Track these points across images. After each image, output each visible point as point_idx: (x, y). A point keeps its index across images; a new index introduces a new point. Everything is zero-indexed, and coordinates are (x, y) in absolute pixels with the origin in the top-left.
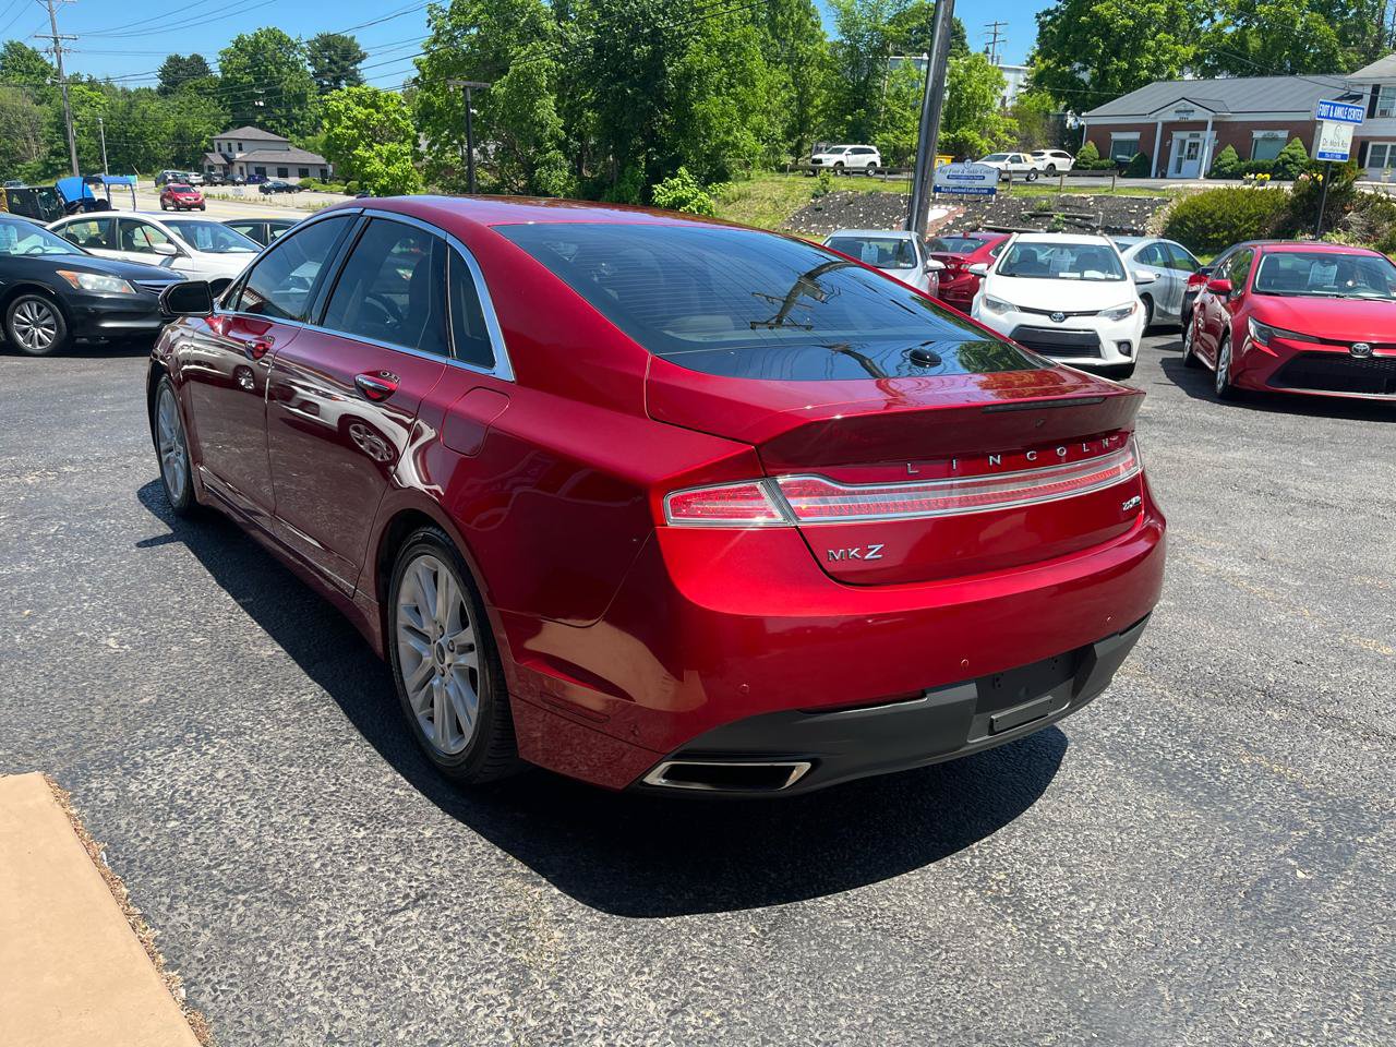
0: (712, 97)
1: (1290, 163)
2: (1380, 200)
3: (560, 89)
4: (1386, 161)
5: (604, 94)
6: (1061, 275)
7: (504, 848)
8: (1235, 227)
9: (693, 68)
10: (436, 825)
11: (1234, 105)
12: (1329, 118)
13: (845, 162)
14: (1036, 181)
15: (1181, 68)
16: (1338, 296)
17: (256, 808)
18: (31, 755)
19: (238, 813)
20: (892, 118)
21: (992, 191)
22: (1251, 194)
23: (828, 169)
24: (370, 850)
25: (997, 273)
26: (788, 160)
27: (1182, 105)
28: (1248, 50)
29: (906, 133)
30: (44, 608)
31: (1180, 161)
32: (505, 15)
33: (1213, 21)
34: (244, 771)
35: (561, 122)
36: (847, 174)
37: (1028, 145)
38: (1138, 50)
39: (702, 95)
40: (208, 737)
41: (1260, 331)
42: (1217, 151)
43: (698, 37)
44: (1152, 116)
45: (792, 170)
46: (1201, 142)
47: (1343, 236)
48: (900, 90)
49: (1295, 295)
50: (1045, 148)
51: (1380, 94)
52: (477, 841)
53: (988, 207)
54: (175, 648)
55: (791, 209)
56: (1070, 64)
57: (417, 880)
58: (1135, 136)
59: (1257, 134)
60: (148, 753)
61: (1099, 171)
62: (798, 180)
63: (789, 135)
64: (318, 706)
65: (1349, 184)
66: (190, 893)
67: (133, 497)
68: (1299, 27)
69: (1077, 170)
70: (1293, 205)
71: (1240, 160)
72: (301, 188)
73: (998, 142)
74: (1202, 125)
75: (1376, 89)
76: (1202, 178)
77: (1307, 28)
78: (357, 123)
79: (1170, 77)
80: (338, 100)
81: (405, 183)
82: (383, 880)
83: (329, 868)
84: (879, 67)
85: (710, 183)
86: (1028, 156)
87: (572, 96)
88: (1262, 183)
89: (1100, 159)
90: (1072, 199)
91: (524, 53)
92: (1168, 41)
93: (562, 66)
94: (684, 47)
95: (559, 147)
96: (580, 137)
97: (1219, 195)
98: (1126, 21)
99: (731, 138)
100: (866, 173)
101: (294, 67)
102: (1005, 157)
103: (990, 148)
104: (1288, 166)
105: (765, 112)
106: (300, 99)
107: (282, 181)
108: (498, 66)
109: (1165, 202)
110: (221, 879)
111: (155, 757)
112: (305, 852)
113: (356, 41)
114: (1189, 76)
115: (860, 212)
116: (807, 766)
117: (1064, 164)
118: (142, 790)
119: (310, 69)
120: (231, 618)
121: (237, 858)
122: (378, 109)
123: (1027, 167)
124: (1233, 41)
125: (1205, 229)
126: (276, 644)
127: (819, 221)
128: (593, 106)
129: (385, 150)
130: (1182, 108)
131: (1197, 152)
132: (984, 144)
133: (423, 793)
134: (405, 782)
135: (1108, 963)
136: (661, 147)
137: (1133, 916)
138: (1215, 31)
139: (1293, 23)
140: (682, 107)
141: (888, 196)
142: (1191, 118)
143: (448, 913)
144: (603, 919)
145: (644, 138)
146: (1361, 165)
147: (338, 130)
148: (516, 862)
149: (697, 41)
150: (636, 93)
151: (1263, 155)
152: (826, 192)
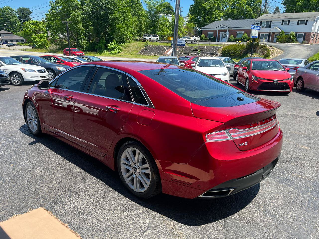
0: (120, 23)
1: (244, 38)
2: (264, 46)
3: (83, 21)
4: (264, 37)
5: (94, 23)
6: (211, 66)
7: (160, 213)
8: (235, 52)
9: (115, 17)
10: (142, 210)
11: (233, 26)
12: (253, 29)
13: (151, 38)
14: (193, 43)
15: (220, 18)
16: (269, 70)
17: (99, 210)
18: (36, 203)
19: (95, 212)
20: (161, 29)
21: (184, 45)
22: (238, 45)
23: (148, 40)
24: (130, 217)
25: (198, 66)
26: (138, 38)
27: (222, 26)
28: (234, 14)
29: (164, 32)
30: (16, 164)
31: (222, 38)
32: (69, 3)
33: (227, 8)
34: (90, 201)
35: (84, 29)
36: (152, 41)
37: (190, 35)
38: (212, 14)
39: (118, 23)
40: (77, 193)
41: (255, 78)
42: (229, 36)
43: (116, 10)
44: (216, 28)
45: (139, 40)
46: (226, 34)
47: (257, 54)
48: (162, 22)
49: (260, 70)
50: (194, 35)
51: (262, 23)
52: (153, 212)
53: (184, 49)
54: (55, 171)
55: (140, 49)
56: (198, 17)
57: (145, 223)
58: (212, 33)
59: (238, 32)
60: (65, 199)
61: (205, 40)
62: (141, 42)
63: (138, 32)
64: (98, 183)
65: (258, 43)
66: (95, 234)
67: (19, 131)
68: (245, 9)
69: (201, 40)
70: (247, 48)
71: (234, 38)
72: (17, 45)
73: (184, 34)
74: (226, 31)
75: (261, 22)
76: (227, 42)
77: (246, 9)
78: (32, 29)
79: (218, 20)
80: (27, 23)
81: (45, 43)
82: (137, 225)
83: (124, 223)
84: (157, 17)
85: (121, 44)
86: (191, 37)
87: (86, 23)
88: (240, 43)
89: (206, 38)
90: (201, 47)
91: (74, 13)
92: (218, 12)
93: (84, 16)
94: (113, 12)
95: (84, 35)
96: (89, 33)
97: (231, 46)
98: (209, 8)
99: (125, 33)
100: (156, 41)
101: (14, 16)
102: (186, 38)
103: (182, 35)
104: (244, 39)
105: (132, 27)
106: (15, 23)
107: (12, 43)
108: (68, 16)
109: (221, 47)
110: (100, 229)
111: (67, 200)
112: (116, 220)
113: (29, 9)
114: (222, 20)
115: (156, 50)
116: (233, 190)
117: (198, 39)
118: (69, 209)
119: (18, 16)
120: (64, 162)
121: (101, 223)
122: (37, 26)
123: (191, 40)
124: (231, 12)
125: (229, 53)
126: (79, 168)
127: (147, 52)
128: (92, 26)
129: (39, 35)
130: (222, 27)
131: (225, 36)
132: (181, 34)
133: (134, 202)
134: (129, 200)
135: (291, 223)
136: (108, 35)
137: (290, 212)
138: (227, 10)
139: (243, 8)
140: (113, 26)
141: (161, 46)
142: (224, 29)
143: (156, 230)
144: (189, 227)
145: (104, 33)
146: (259, 39)
147: (27, 31)
148: (164, 216)
149: (116, 11)
150: (102, 23)
151: (239, 37)
152: (148, 45)
